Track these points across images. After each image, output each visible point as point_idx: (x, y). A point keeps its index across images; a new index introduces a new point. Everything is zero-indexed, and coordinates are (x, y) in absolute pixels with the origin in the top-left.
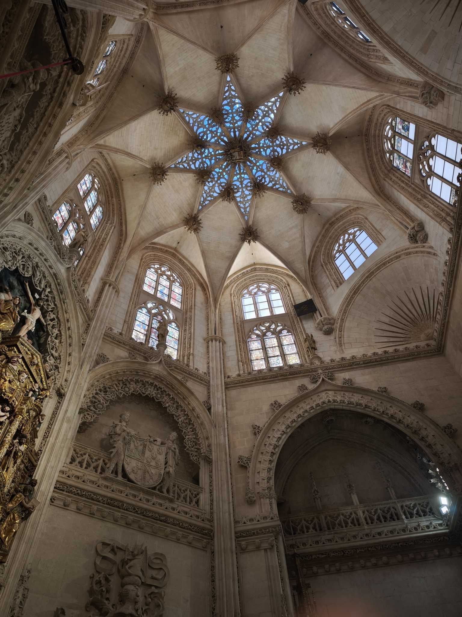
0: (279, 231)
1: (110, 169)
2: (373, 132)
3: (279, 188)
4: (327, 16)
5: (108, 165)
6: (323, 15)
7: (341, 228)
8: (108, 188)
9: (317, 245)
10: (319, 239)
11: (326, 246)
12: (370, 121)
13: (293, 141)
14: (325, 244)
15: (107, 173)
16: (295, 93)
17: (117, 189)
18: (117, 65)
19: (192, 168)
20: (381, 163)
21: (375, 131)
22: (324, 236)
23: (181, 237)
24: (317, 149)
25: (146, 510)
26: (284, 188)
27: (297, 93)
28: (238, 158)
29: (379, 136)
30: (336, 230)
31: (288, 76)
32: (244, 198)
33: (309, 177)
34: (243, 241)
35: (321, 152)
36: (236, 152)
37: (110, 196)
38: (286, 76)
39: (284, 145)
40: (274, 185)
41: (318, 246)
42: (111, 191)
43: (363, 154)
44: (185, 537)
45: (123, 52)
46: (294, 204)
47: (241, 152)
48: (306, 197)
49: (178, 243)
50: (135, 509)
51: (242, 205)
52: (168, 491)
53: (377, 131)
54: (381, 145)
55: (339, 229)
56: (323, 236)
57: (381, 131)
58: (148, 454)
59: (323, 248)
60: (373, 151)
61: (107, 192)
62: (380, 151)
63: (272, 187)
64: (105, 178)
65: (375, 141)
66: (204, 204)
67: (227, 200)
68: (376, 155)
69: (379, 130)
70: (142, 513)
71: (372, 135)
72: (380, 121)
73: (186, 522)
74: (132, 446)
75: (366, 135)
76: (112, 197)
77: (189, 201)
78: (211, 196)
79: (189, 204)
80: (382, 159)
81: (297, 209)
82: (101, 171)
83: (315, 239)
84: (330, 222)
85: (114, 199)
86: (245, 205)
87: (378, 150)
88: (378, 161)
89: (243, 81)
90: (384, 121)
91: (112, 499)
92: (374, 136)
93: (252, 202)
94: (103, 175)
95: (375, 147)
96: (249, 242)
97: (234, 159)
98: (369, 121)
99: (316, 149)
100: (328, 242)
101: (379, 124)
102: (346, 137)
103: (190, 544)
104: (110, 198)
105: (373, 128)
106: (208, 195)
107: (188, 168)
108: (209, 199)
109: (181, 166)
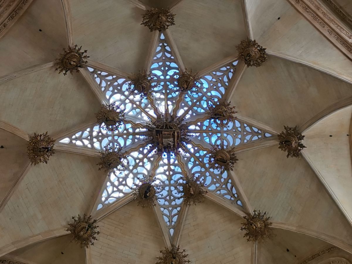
0: (293, 92)
3: (228, 78)
13: (159, 52)
16: (85, 57)
19: (181, 204)
22: (316, 16)
23: (280, 244)
24: (167, 24)
26: (228, 71)
27: (84, 55)
28: (172, 139)
32: (237, 133)
34: (298, 156)
35: (172, 19)
36: (162, 140)
39: (165, 66)
40: (223, 84)
46: (252, 63)
47: (164, 134)
49: (288, 251)
51: (248, 137)
66: (236, 196)
77: (227, 219)
78: (226, 182)
79: (231, 221)
81: (259, 61)
86: (248, 133)
93: (245, 123)
96: (302, 146)
97: (172, 144)
99: (168, 26)
106: (224, 186)
107: (179, 209)
108: (229, 186)
109: (175, 219)
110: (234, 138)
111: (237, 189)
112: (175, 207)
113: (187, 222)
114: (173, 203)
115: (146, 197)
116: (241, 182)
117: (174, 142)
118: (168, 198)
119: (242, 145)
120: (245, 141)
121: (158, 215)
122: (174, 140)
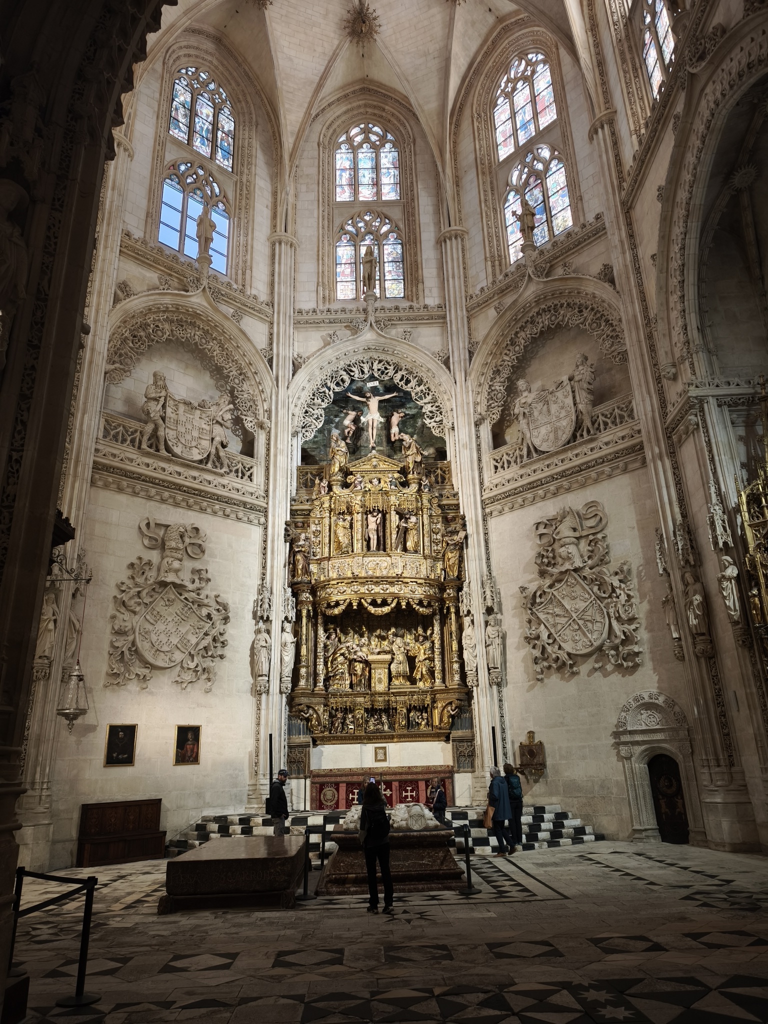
1: (346, 98)
5: (338, 100)
8: (370, 110)
15: (349, 106)
17: (375, 93)
18: (210, 58)
25: (564, 471)
42: (375, 107)
44: (618, 467)
50: (553, 478)
52: (588, 432)
58: (554, 408)
61: (375, 115)
70: (563, 476)
73: (610, 454)
74: (536, 413)
76: (384, 110)
82: (343, 118)
85: (387, 107)
91: (530, 484)
94: (351, 114)
103: (625, 470)
104: (384, 114)
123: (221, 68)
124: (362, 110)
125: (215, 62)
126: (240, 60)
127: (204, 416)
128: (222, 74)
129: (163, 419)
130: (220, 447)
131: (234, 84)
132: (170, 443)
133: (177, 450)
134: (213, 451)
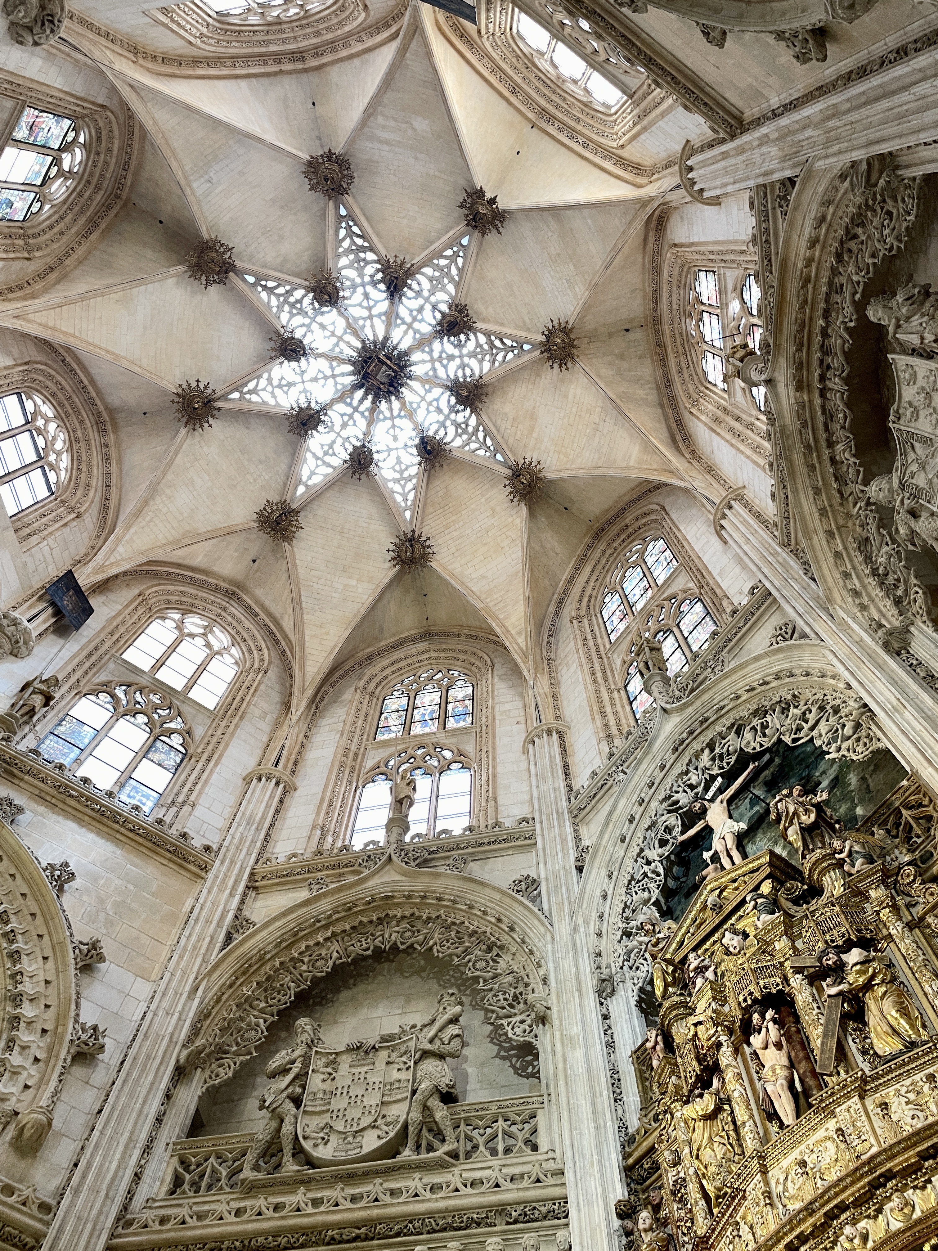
0: (416, 159)
1: (583, 559)
2: (98, 198)
3: (358, 236)
4: (79, 461)
5: (577, 569)
6: (84, 468)
7: (279, 36)
8: (616, 544)
9: (359, 47)
10: (344, 53)
11: (341, 24)
12: (93, 224)
13: (269, 299)
14: (339, 32)
15: (593, 563)
16: (206, 387)
17: (610, 522)
18: (426, 656)
20: (104, 133)
21: (90, 198)
22: (332, 45)
23: (610, 335)
24: (227, 256)
26: (348, 228)
27: (202, 386)
29: (89, 182)
30: (295, 38)
31: (197, 426)
32: (439, 280)
33: (282, 208)
34: (504, 217)
35: (222, 245)
37: (627, 533)
38: (202, 426)
39: (293, 305)
40: (363, 249)
41: (360, 41)
42: (618, 535)
43: (140, 165)
45: (401, 665)
46: (346, 186)
48: (310, 180)
49: (627, 330)
51: (454, 271)
53: (87, 194)
54: (90, 163)
55: (286, 39)
56: (334, 50)
57: (78, 190)
59: (347, 29)
60: (114, 160)
61: (624, 541)
62: (98, 154)
63: (372, 249)
64: (603, 561)
65: (101, 176)
66: (515, 344)
67: (467, 315)
68: (109, 150)
69: (80, 195)
71: (102, 192)
72: (70, 216)
75: (118, 197)
76: (627, 526)
77: (533, 378)
78: (492, 345)
79: (538, 375)
80: (99, 138)
81: (346, 172)
82: (594, 578)
83: (356, 61)
84: (299, 66)
85: (627, 521)
86: (449, 267)
87: (102, 156)
88: (110, 138)
89: (283, 467)
90: (61, 213)
92: (98, 187)
93: (431, 259)
94: (600, 567)
95: (106, 164)
96: (493, 201)
97: (390, 372)
98: (96, 225)
99: (230, 258)
100: (328, 29)
101: (76, 209)
102: (161, 222)
104: (631, 530)
105: (92, 208)
106: (494, 351)
107: (481, 428)
108: (498, 343)
109: (489, 442)
110: (443, 289)
111: (508, 337)
112: (476, 430)
113: (502, 430)
114: (470, 429)
115: (429, 453)
116: (502, 325)
117: (390, 368)
118: (460, 431)
119: (457, 285)
120: (457, 278)
121: (467, 457)
122: (388, 365)
123: (442, 655)
124: (609, 552)
125: (433, 655)
126: (455, 631)
127: (394, 1055)
128: (446, 658)
129: (297, 1101)
130: (435, 1103)
131: (461, 656)
132: (307, 1145)
133: (323, 1153)
134: (416, 1116)
